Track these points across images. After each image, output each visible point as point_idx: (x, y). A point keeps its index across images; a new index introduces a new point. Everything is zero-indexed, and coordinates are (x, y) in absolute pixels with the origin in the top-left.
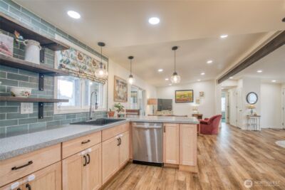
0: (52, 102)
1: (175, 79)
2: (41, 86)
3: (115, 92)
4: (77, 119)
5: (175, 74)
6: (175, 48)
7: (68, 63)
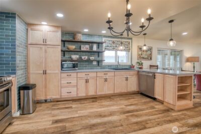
0: (102, 61)
1: (171, 43)
2: (98, 56)
3: (139, 55)
4: (112, 67)
5: (171, 40)
6: (171, 21)
7: (108, 46)
